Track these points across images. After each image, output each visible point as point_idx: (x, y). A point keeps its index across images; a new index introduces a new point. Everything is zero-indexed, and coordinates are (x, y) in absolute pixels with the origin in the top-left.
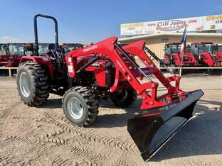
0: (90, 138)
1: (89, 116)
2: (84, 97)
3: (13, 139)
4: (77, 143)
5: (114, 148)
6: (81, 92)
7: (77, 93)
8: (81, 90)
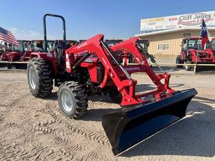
0: (75, 130)
1: (78, 110)
2: (73, 91)
3: (11, 125)
4: (61, 134)
5: (93, 141)
6: (70, 87)
7: (68, 88)
8: (72, 85)
